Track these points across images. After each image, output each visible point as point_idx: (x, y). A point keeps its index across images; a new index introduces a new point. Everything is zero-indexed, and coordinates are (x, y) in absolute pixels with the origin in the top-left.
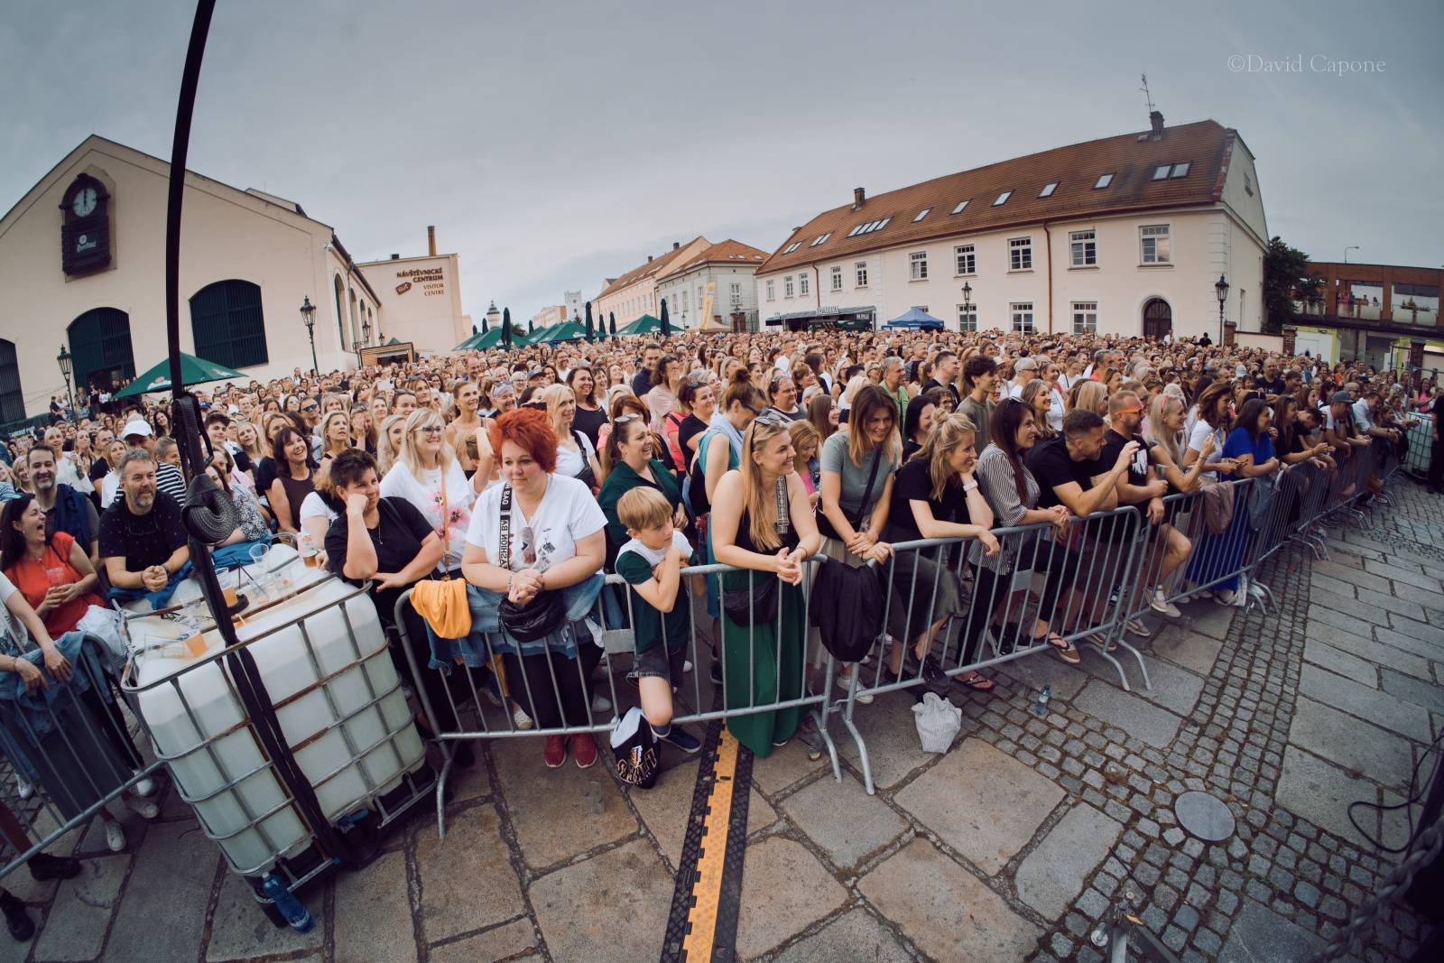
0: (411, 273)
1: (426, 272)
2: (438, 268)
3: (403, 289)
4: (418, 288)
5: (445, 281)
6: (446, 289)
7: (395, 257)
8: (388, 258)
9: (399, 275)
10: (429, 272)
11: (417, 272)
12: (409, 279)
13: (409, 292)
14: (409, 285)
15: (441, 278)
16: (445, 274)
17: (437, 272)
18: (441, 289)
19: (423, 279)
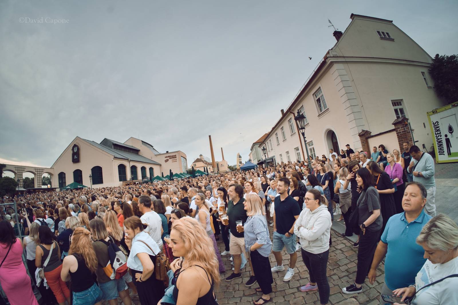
0: (168, 157)
1: (172, 156)
2: (175, 155)
3: (167, 161)
4: (170, 160)
5: (177, 158)
6: (177, 160)
7: (167, 152)
8: (166, 152)
9: (165, 157)
10: (173, 156)
11: (170, 156)
12: (168, 158)
13: (168, 162)
14: (168, 160)
15: (176, 157)
16: (177, 156)
17: (175, 156)
18: (176, 160)
19: (171, 158)
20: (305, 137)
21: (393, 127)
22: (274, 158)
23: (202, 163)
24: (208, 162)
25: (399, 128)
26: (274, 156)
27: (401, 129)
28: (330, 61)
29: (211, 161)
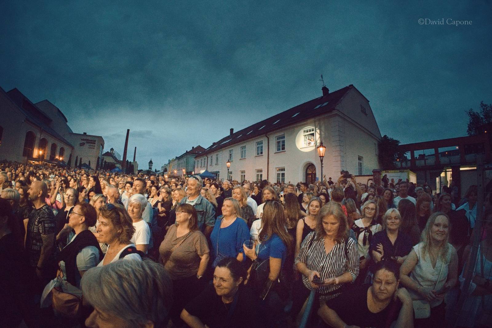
0: (86, 140)
1: (90, 140)
2: (94, 140)
3: (82, 145)
4: (87, 145)
5: (96, 145)
6: (96, 147)
7: (85, 133)
9: (82, 139)
11: (88, 140)
12: (85, 142)
13: (84, 146)
14: (84, 143)
15: (95, 143)
16: (96, 142)
18: (94, 147)
19: (88, 143)
20: (323, 163)
21: (372, 174)
22: (218, 173)
23: (111, 158)
24: (117, 159)
25: (376, 175)
26: (219, 172)
27: (377, 176)
28: (336, 113)
29: (122, 159)
